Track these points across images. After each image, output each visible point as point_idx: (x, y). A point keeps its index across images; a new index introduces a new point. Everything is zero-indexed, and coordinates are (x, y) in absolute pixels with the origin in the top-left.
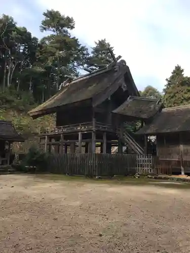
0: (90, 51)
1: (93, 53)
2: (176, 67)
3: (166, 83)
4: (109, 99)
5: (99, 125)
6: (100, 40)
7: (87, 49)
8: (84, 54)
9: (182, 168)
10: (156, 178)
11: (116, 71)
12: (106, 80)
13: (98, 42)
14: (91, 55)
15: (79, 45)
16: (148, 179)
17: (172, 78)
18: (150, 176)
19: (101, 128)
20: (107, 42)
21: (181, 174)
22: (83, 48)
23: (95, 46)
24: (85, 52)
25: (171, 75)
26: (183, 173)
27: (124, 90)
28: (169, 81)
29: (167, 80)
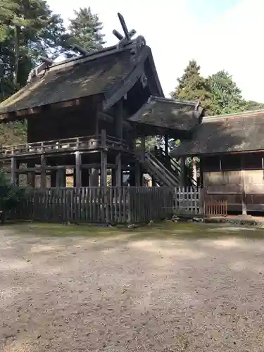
0: (67, 24)
1: (71, 28)
2: (190, 62)
3: (178, 84)
4: (126, 98)
5: (110, 141)
6: (83, 9)
7: (61, 21)
8: (56, 29)
9: (243, 205)
10: (207, 221)
11: (133, 54)
12: (118, 67)
13: (79, 11)
14: (68, 32)
15: (50, 12)
16: (195, 223)
17: (186, 77)
18: (197, 219)
19: (113, 145)
20: (93, 13)
21: (241, 213)
22: (55, 17)
23: (74, 17)
24: (58, 25)
25: (184, 73)
26: (244, 212)
27: (144, 85)
28: (180, 82)
29: (178, 79)
